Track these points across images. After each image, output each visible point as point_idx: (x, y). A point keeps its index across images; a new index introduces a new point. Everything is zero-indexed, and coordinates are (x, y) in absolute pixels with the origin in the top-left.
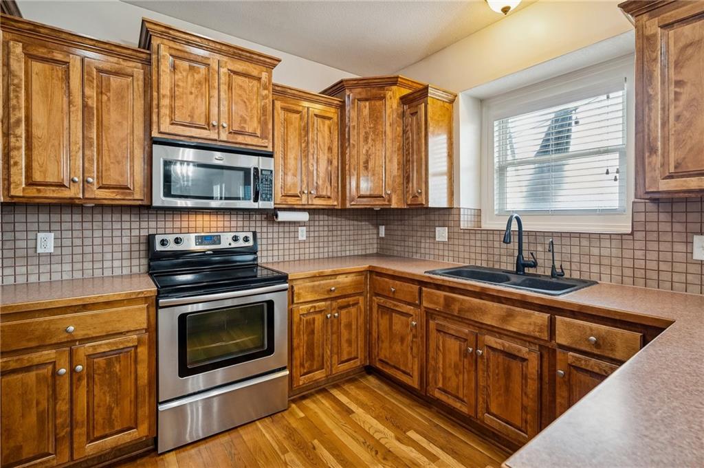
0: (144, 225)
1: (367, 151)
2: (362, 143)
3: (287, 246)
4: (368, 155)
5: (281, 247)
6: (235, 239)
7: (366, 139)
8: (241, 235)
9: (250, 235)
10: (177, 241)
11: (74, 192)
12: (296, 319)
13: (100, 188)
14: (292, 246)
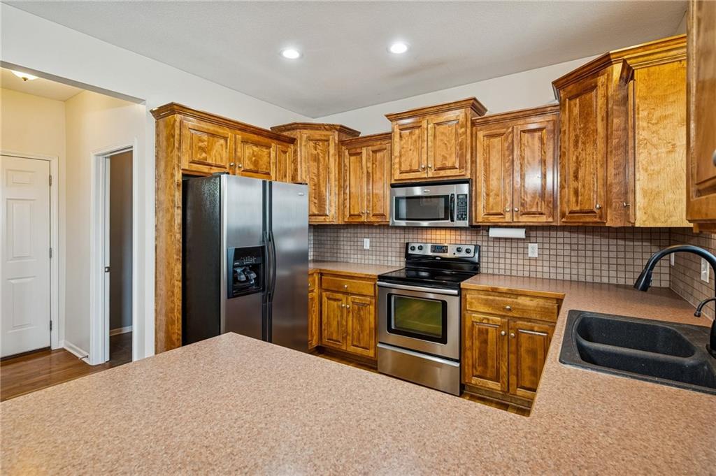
0: (407, 236)
1: (577, 158)
2: (572, 149)
3: (514, 261)
4: (578, 162)
5: (508, 261)
6: (459, 250)
7: (576, 142)
8: (464, 248)
9: (472, 248)
10: (420, 248)
11: (364, 219)
13: (373, 215)
14: (521, 262)
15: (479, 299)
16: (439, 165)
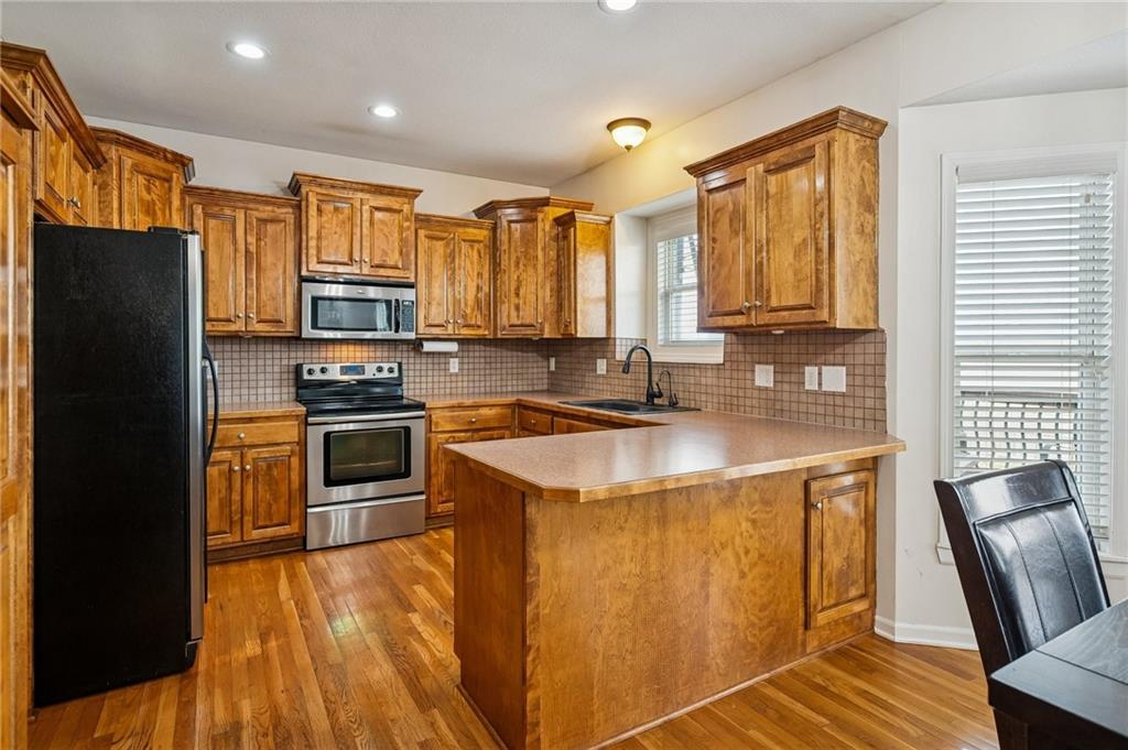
0: (293, 355)
1: (518, 277)
2: (513, 269)
3: (436, 379)
4: (519, 281)
5: (430, 379)
6: (380, 369)
7: (517, 264)
8: (386, 366)
9: (395, 366)
10: (323, 371)
11: (238, 326)
12: (434, 447)
13: (258, 322)
14: (442, 379)
15: (444, 417)
16: (376, 262)
